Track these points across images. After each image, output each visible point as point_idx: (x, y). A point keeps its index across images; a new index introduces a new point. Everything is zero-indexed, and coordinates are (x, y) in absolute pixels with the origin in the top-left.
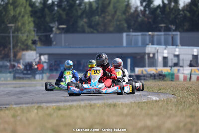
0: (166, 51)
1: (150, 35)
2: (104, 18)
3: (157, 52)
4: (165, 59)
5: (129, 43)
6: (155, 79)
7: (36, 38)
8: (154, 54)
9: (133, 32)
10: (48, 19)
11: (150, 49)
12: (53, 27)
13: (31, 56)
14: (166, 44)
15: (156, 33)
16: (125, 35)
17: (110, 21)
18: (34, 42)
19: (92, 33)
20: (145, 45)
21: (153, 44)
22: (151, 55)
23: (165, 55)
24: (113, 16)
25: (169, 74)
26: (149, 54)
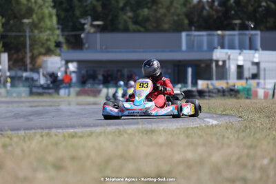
0: (241, 58)
1: (218, 35)
2: (156, 11)
3: (229, 58)
4: (240, 67)
5: (191, 47)
6: (224, 95)
7: (62, 39)
8: (224, 62)
9: (195, 30)
10: (78, 13)
11: (219, 54)
12: (84, 24)
13: (54, 63)
14: (242, 47)
15: (227, 33)
16: (184, 34)
17: (165, 15)
18: (58, 45)
19: (139, 31)
20: (212, 48)
21: (223, 47)
22: (221, 63)
23: (240, 63)
24: (168, 8)
25: (244, 89)
26: (217, 61)
